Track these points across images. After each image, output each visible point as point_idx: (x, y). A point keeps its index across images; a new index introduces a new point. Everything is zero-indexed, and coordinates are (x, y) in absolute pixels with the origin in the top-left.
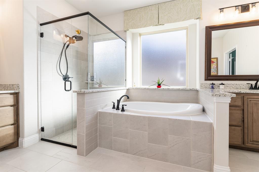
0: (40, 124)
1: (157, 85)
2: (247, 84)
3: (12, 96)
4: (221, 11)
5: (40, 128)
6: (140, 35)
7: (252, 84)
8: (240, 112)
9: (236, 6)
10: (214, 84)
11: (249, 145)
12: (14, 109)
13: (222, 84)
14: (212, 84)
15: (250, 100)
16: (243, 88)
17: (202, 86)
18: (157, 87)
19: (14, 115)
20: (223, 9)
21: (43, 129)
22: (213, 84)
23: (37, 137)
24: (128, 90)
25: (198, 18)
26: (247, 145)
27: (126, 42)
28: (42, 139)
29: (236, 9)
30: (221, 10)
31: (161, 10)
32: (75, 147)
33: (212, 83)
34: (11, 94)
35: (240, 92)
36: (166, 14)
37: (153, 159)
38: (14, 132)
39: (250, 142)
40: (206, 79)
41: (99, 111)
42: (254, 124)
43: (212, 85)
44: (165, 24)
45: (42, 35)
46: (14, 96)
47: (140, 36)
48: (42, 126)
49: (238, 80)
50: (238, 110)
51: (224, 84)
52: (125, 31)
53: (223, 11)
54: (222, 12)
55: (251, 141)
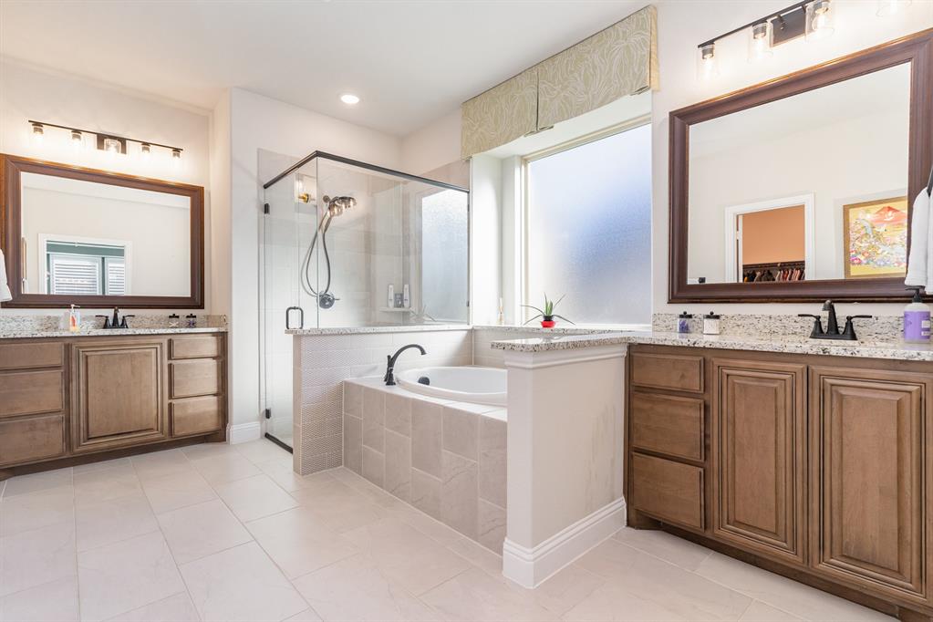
0: (263, 401)
1: (542, 319)
2: (799, 315)
3: (214, 338)
4: (704, 53)
5: (263, 409)
6: (525, 160)
7: (820, 317)
8: (697, 414)
9: (754, 24)
10: (690, 316)
11: (725, 534)
12: (218, 365)
13: (712, 316)
14: (681, 316)
15: (728, 375)
16: (795, 333)
17: (658, 322)
18: (541, 326)
19: (218, 378)
20: (712, 42)
21: (268, 414)
22: (685, 316)
23: (256, 427)
24: (472, 333)
25: (641, 90)
26: (717, 532)
27: (468, 192)
28: (267, 436)
29: (756, 32)
30: (707, 47)
31: (544, 83)
32: (290, 450)
33: (682, 313)
34: (213, 334)
35: (694, 343)
36: (555, 92)
37: (418, 508)
38: (218, 411)
39: (728, 523)
40: (673, 299)
41: (346, 379)
42: (737, 459)
43: (683, 319)
44: (555, 125)
45: (266, 209)
46: (217, 339)
47: (526, 166)
48: (268, 408)
49: (777, 302)
50: (691, 407)
51: (717, 317)
52: (468, 161)
53: (711, 51)
54: (708, 56)
55: (731, 522)
